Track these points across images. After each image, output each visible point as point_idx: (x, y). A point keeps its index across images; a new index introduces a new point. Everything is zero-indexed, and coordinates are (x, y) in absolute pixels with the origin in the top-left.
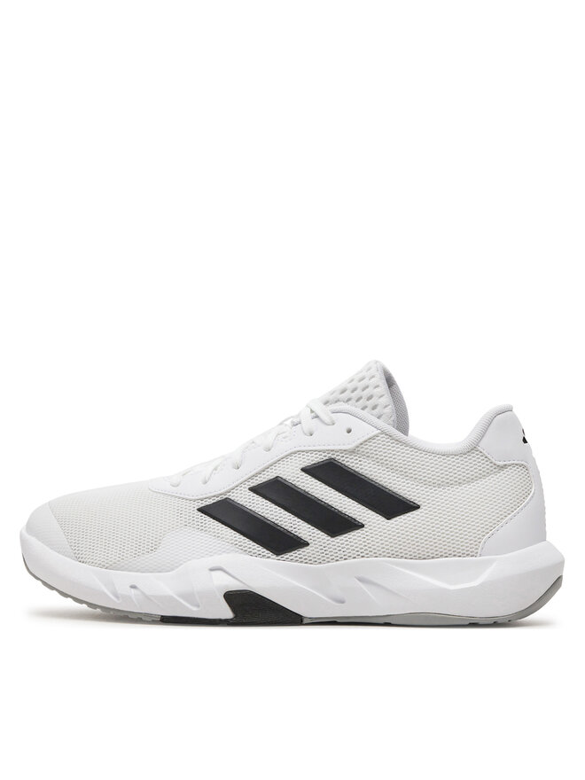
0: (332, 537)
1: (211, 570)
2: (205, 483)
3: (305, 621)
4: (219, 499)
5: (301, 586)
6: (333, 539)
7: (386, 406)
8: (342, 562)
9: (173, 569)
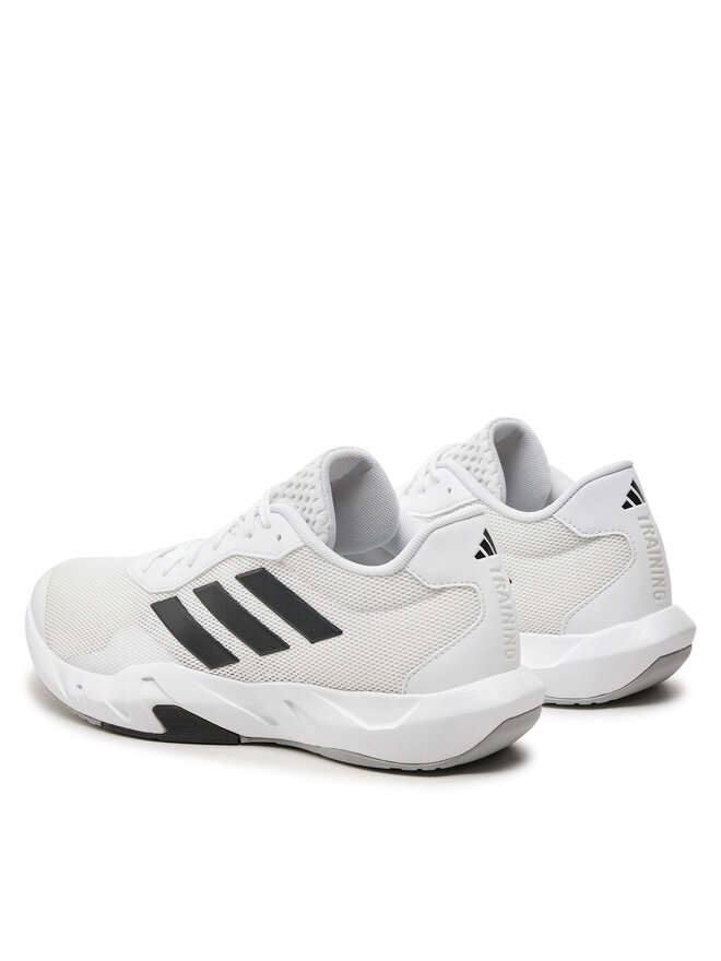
0: (261, 655)
1: (144, 679)
2: (164, 575)
3: (243, 741)
4: (169, 596)
5: (232, 704)
6: (260, 658)
7: (319, 512)
8: (270, 683)
9: (115, 673)
